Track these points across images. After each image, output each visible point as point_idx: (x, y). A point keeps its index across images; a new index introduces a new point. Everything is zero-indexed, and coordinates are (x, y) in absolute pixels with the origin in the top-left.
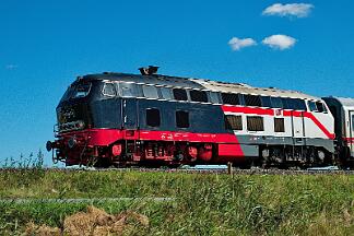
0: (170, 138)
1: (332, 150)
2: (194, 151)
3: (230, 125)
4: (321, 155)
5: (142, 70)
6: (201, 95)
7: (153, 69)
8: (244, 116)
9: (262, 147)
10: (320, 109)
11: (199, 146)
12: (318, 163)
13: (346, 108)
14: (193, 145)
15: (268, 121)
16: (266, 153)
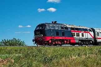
0: (61, 38)
1: (93, 41)
2: (65, 41)
3: (73, 35)
4: (91, 42)
5: (52, 22)
6: (67, 28)
7: (55, 22)
8: (76, 33)
9: (79, 40)
10: (91, 31)
11: (67, 40)
12: (90, 44)
13: (96, 31)
14: (65, 40)
15: (80, 34)
16: (80, 42)
